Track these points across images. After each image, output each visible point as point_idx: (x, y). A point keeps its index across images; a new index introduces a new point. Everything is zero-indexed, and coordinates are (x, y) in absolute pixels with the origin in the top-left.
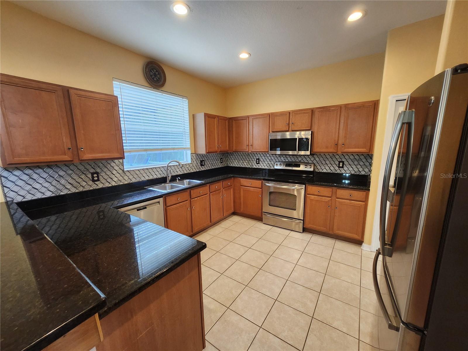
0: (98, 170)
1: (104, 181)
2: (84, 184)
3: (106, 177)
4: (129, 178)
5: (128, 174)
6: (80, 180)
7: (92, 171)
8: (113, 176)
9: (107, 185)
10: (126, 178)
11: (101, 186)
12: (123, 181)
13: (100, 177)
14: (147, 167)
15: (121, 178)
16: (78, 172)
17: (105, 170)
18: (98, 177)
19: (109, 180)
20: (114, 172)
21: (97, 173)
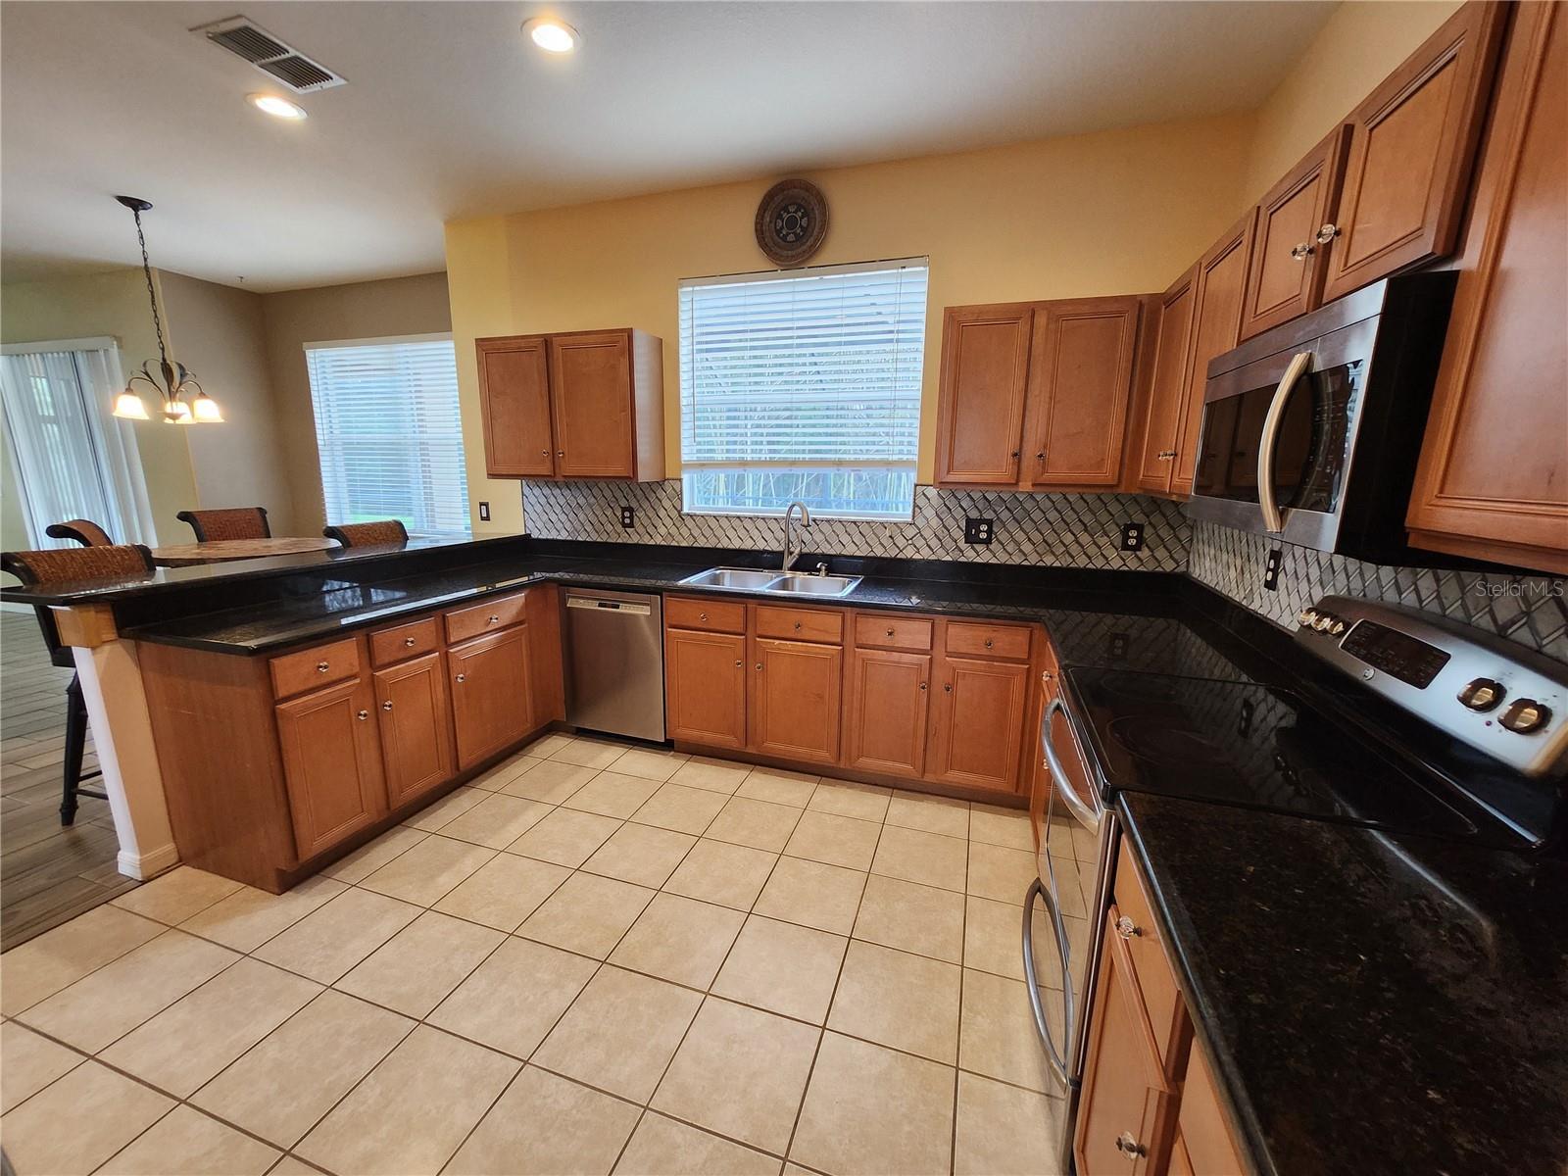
0: (634, 505)
1: (641, 530)
2: (609, 528)
3: (646, 522)
4: (691, 534)
5: (689, 522)
6: (603, 519)
7: (624, 503)
8: (658, 523)
9: (647, 540)
10: (685, 531)
11: (635, 539)
12: (678, 538)
13: (636, 519)
14: (738, 514)
15: (673, 530)
16: (603, 502)
17: (646, 504)
18: (631, 518)
19: (651, 529)
20: (662, 513)
21: (631, 510)
